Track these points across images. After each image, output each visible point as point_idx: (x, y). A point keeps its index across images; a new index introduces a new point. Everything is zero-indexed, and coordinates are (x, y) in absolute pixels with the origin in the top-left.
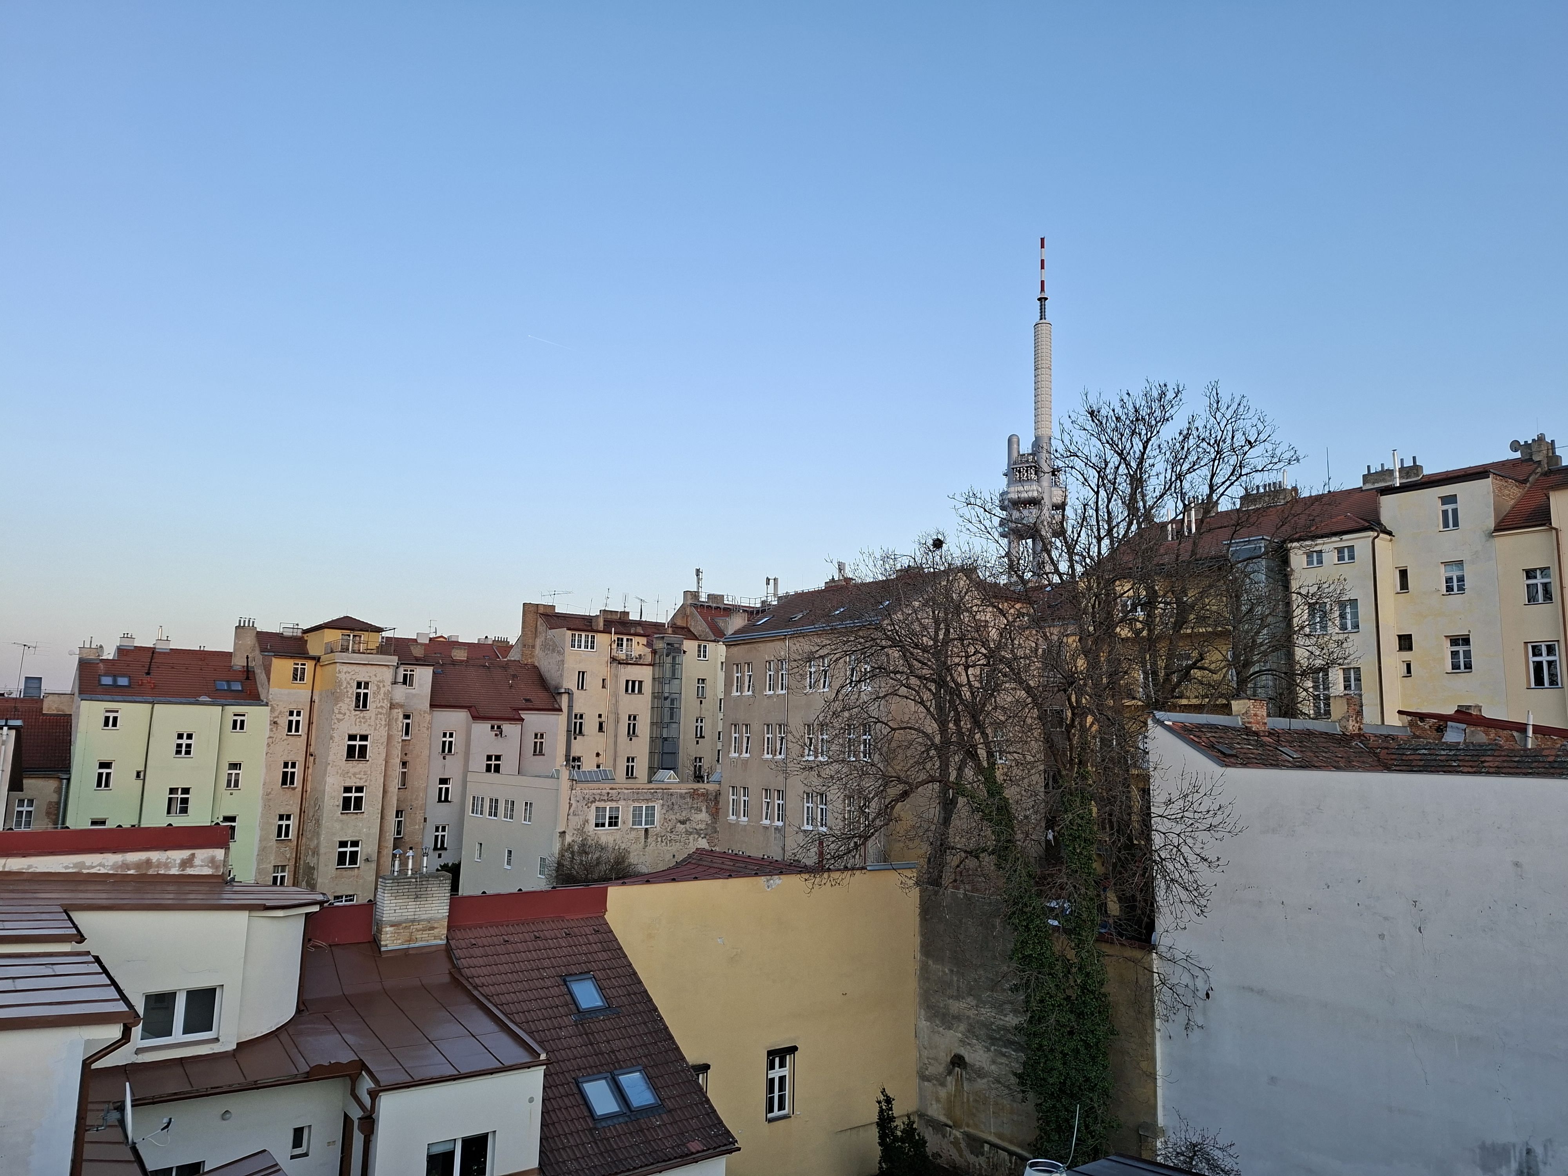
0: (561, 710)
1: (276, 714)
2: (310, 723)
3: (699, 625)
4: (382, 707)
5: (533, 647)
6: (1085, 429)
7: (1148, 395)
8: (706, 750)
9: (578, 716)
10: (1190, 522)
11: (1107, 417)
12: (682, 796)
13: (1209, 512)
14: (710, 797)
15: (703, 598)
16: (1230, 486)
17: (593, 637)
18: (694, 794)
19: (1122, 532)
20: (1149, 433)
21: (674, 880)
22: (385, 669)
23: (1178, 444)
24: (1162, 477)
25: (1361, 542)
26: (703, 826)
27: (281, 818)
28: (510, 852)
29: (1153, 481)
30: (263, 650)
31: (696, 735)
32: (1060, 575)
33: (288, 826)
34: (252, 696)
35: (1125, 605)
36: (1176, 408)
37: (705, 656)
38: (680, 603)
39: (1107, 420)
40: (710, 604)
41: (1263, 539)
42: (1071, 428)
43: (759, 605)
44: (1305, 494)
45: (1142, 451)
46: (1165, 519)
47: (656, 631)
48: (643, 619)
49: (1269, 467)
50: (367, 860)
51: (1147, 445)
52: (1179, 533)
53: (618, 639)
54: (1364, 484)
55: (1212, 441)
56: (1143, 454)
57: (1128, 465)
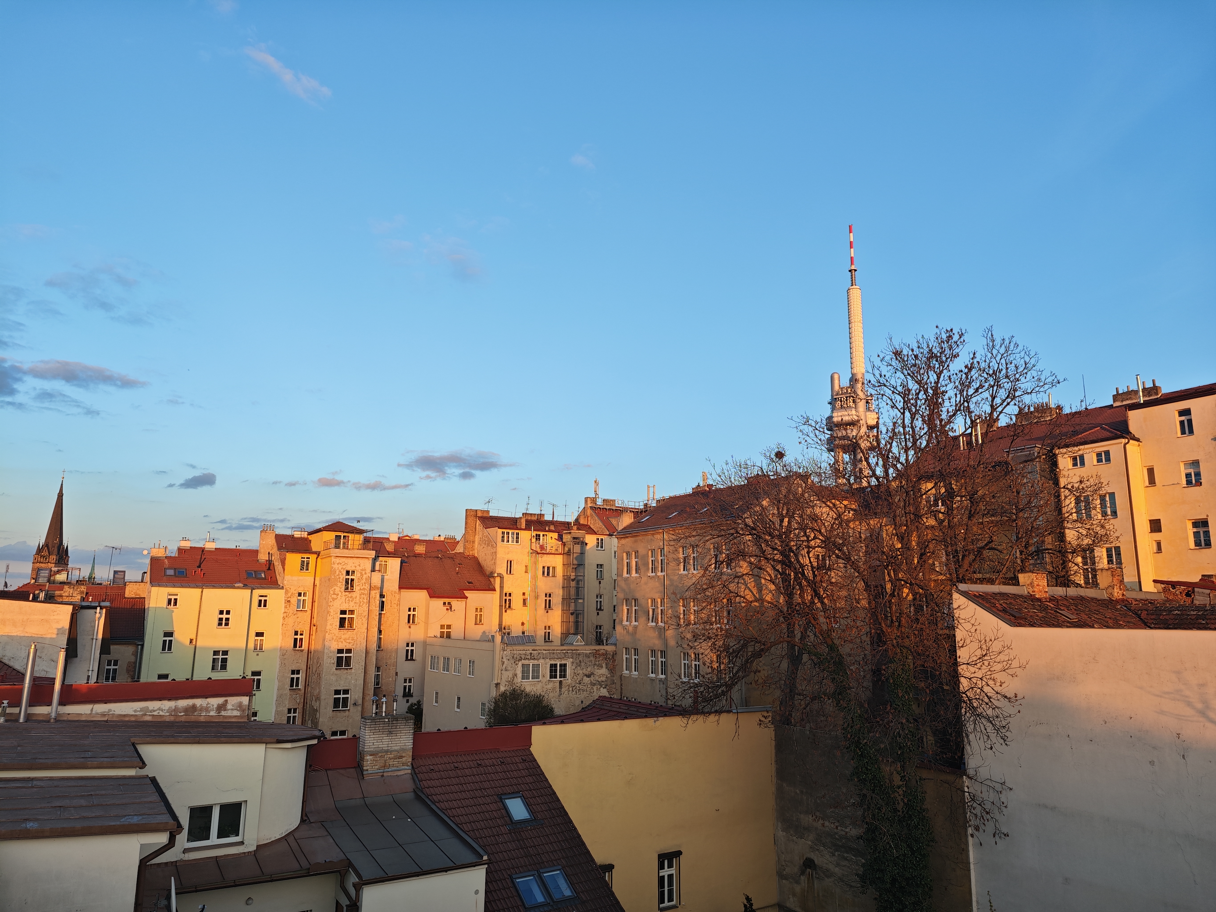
0: (495, 590)
1: (289, 595)
2: (313, 602)
3: (596, 523)
4: (364, 589)
5: (474, 542)
6: (891, 365)
7: (939, 338)
8: (604, 619)
9: (508, 595)
10: (976, 435)
11: (908, 355)
12: (587, 656)
13: (992, 427)
14: (608, 656)
15: (599, 502)
16: (1006, 406)
17: (518, 534)
18: (596, 654)
19: (924, 443)
20: (941, 367)
21: (582, 721)
22: (366, 560)
23: (964, 376)
24: (953, 400)
25: (1114, 447)
26: (604, 679)
27: (293, 672)
28: (459, 699)
29: (947, 403)
30: (280, 548)
31: (597, 608)
32: (877, 478)
33: (298, 679)
34: (272, 583)
35: (928, 501)
36: (961, 347)
37: (602, 547)
38: (582, 506)
39: (908, 357)
40: (605, 507)
41: (1036, 446)
42: (880, 364)
43: (642, 507)
44: (1067, 410)
45: (937, 380)
46: (957, 434)
47: (565, 528)
48: (555, 519)
49: (1037, 389)
50: (355, 704)
51: (941, 375)
52: (969, 443)
53: (536, 535)
54: (1114, 402)
55: (991, 372)
56: (937, 383)
57: (926, 391)
